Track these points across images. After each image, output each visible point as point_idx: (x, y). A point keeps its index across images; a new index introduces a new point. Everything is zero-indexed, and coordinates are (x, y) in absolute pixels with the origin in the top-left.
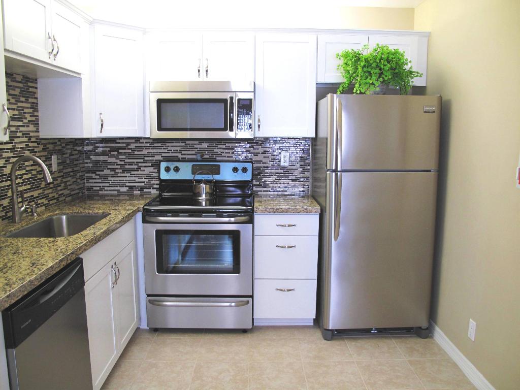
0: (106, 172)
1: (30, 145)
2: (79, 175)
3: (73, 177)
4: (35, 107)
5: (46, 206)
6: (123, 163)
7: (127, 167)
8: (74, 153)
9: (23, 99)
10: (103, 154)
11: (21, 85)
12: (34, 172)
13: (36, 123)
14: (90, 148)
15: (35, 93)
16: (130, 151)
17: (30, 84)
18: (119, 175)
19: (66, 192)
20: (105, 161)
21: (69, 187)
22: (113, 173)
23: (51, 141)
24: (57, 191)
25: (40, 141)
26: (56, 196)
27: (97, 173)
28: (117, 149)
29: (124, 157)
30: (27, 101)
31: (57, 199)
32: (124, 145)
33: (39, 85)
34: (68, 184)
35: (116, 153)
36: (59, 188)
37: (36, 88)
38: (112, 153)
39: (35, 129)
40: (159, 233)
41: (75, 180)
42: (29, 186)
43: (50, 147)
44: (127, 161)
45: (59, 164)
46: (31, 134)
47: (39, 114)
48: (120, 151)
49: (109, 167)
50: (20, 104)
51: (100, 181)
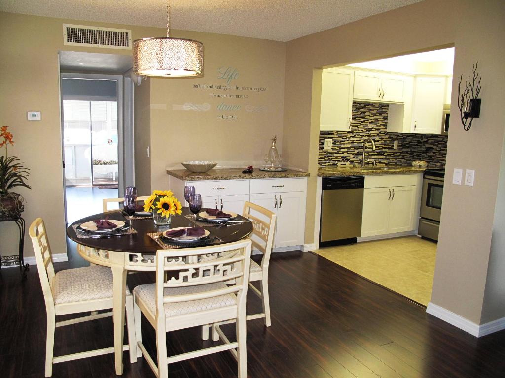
0: (432, 154)
1: (380, 135)
2: (415, 154)
3: (410, 154)
4: (385, 118)
5: (386, 164)
6: (439, 149)
7: (442, 152)
8: (413, 141)
9: (379, 114)
10: (431, 143)
11: (378, 108)
12: (381, 148)
13: (386, 126)
14: (426, 140)
15: (386, 111)
16: (444, 143)
17: (383, 108)
18: (438, 156)
19: (403, 161)
20: (432, 148)
21: (406, 159)
22: (434, 154)
23: (395, 134)
24: (396, 159)
25: (386, 134)
26: (396, 161)
27: (428, 154)
28: (438, 141)
29: (441, 146)
30: (381, 115)
31: (396, 163)
32: (441, 139)
33: (389, 108)
34: (405, 157)
35: (437, 143)
36: (397, 158)
37: (388, 109)
38: (436, 143)
39: (384, 128)
40: (430, 185)
41: (412, 156)
42: (377, 153)
43: (394, 137)
44: (442, 148)
45: (399, 146)
46: (381, 130)
47: (388, 121)
48: (440, 142)
49: (433, 151)
50: (375, 117)
51: (428, 158)
